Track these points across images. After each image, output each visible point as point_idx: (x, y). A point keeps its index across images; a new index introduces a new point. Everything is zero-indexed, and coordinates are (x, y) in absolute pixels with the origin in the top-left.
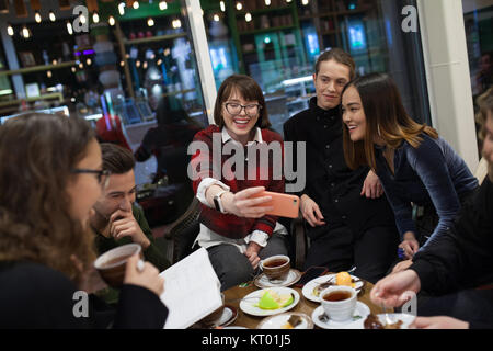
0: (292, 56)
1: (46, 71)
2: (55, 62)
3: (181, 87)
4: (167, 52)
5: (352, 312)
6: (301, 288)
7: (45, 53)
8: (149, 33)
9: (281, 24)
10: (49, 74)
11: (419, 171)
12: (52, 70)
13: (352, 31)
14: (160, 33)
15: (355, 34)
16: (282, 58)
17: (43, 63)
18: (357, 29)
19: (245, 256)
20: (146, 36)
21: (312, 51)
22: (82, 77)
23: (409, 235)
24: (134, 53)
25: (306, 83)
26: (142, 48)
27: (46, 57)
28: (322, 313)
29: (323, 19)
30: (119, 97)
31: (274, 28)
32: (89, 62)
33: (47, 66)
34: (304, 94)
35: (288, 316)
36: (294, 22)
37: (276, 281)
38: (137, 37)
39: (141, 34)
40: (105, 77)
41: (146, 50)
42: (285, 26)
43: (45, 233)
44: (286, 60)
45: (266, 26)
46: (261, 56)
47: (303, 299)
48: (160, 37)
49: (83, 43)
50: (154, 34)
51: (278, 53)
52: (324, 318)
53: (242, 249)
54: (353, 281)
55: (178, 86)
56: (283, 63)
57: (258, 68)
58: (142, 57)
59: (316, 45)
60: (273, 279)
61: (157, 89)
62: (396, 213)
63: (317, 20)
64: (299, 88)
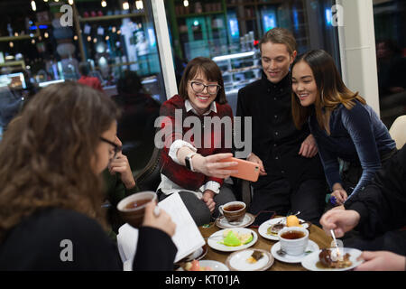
0: (216, 37)
1: (9, 42)
2: (16, 35)
3: (127, 59)
4: (114, 30)
5: (305, 248)
6: (257, 228)
7: (9, 25)
8: (100, 13)
9: (212, 10)
10: (11, 44)
11: (349, 129)
12: (14, 41)
13: (266, 18)
14: (110, 13)
15: (269, 21)
16: (208, 38)
17: (8, 34)
18: (270, 17)
19: (203, 201)
20: (97, 15)
21: (233, 34)
22: (42, 48)
23: (337, 186)
24: (87, 29)
25: (232, 60)
26: (94, 25)
27: (10, 29)
28: (279, 249)
29: (247, 7)
30: (70, 66)
31: (206, 13)
32: (46, 35)
33: (11, 37)
34: (230, 69)
35: (252, 252)
36: (222, 9)
37: (234, 223)
38: (90, 15)
39: (93, 13)
40: (62, 49)
41: (98, 27)
42: (215, 12)
43: (73, 183)
44: (212, 41)
45: (200, 11)
46: (191, 36)
47: (261, 237)
48: (109, 16)
49: (43, 18)
50: (105, 14)
51: (205, 35)
52: (281, 253)
53: (199, 195)
54: (300, 223)
55: (124, 58)
56: (209, 43)
57: (188, 46)
58: (93, 33)
59: (237, 29)
60: (232, 221)
61: (102, 61)
62: (325, 168)
63: (241, 8)
64: (225, 64)
